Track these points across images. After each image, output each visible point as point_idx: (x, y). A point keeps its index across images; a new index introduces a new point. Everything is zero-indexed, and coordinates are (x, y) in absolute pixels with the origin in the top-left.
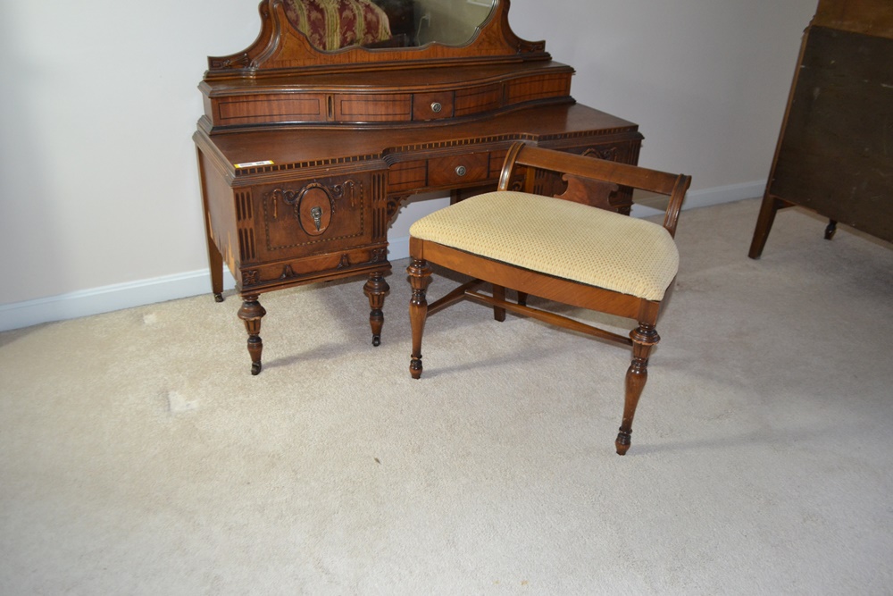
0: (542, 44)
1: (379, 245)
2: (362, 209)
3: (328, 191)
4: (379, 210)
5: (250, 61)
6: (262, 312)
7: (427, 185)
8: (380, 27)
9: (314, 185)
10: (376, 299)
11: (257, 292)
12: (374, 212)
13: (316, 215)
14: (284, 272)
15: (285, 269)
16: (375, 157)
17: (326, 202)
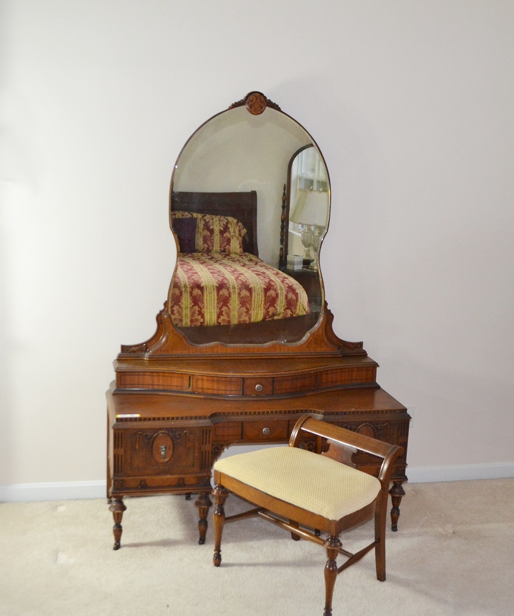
0: (361, 344)
1: (205, 474)
2: (194, 449)
3: (172, 436)
4: (206, 452)
5: (147, 349)
6: (124, 508)
7: (242, 438)
8: (298, 304)
9: (163, 431)
10: (202, 510)
11: (121, 494)
12: (202, 453)
13: (163, 451)
14: (140, 484)
15: (141, 483)
16: (205, 418)
17: (170, 442)
